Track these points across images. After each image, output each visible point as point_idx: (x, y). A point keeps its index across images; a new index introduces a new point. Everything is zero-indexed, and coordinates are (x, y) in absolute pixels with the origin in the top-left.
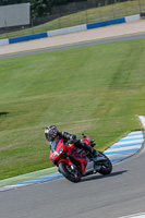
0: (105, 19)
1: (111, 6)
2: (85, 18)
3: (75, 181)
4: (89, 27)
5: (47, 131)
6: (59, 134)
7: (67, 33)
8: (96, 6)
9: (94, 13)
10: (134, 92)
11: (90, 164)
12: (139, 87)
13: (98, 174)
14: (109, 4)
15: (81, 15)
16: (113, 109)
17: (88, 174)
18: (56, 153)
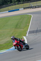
0: (13, 9)
1: (15, 6)
2: (8, 9)
3: (20, 51)
4: (9, 12)
5: (12, 37)
6: (15, 38)
7: (3, 13)
8: (11, 6)
9: (10, 8)
10: (22, 30)
11: (24, 46)
12: (23, 28)
13: (26, 49)
14: (15, 5)
15: (7, 8)
16: (16, 34)
17: (23, 49)
18: (15, 43)
